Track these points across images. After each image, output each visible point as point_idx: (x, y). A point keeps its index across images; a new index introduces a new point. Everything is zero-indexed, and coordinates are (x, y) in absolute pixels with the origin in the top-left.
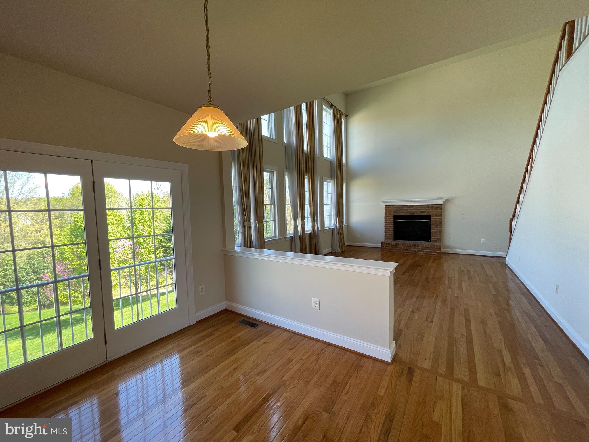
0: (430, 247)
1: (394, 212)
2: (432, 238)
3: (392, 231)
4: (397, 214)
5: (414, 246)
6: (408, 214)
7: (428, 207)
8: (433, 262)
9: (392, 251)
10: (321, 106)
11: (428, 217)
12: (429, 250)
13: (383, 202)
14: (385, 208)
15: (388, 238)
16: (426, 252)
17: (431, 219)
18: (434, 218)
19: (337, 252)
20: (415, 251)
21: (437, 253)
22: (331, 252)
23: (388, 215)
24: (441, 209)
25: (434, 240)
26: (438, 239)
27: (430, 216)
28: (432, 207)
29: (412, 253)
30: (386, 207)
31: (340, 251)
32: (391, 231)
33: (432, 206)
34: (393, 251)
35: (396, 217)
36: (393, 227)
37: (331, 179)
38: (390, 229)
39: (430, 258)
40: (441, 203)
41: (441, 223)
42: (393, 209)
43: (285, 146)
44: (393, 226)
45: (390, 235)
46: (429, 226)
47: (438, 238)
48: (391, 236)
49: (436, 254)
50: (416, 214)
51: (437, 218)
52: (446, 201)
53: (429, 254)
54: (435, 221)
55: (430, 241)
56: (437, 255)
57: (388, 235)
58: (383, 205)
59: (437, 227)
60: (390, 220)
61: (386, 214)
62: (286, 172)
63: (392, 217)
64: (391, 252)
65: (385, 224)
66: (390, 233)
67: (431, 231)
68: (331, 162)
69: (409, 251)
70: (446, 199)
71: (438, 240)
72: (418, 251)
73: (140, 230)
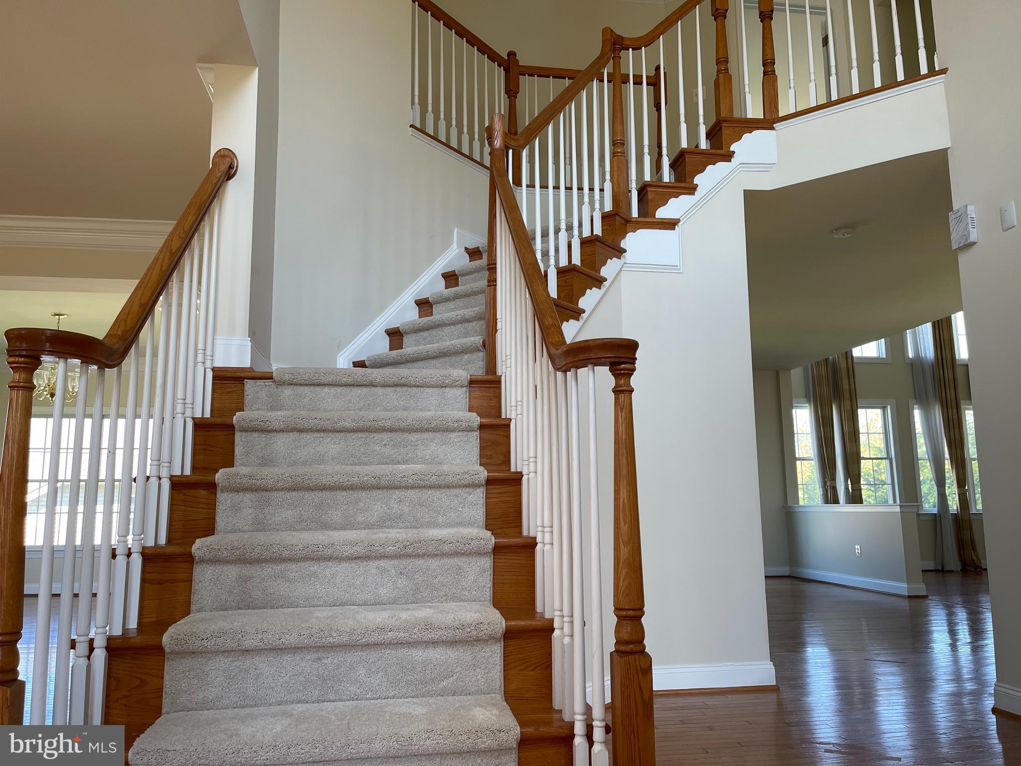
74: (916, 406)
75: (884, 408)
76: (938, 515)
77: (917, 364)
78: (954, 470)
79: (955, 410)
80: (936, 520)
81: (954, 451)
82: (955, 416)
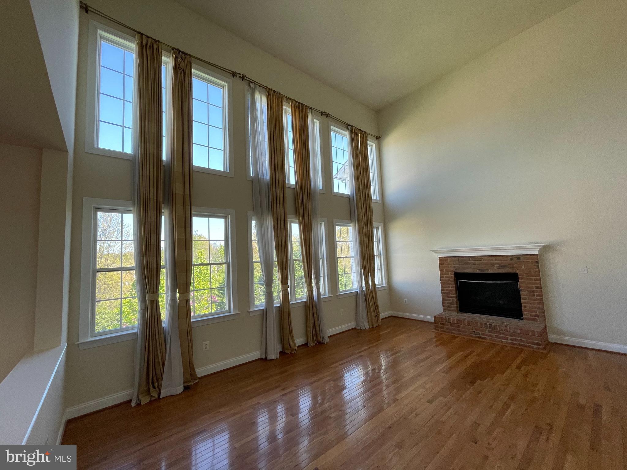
0: (519, 331)
1: (454, 267)
2: (526, 314)
3: (453, 297)
4: (459, 270)
5: (489, 327)
6: (477, 271)
7: (512, 259)
8: (519, 368)
9: (452, 333)
10: (328, 127)
11: (514, 277)
12: (519, 337)
13: (436, 252)
14: (440, 261)
15: (448, 308)
16: (512, 340)
17: (519, 281)
18: (523, 279)
19: (363, 328)
20: (492, 336)
21: (536, 344)
22: (355, 328)
23: (444, 272)
24: (537, 262)
25: (529, 316)
26: (537, 316)
27: (517, 274)
28: (519, 259)
29: (486, 339)
30: (441, 259)
31: (368, 327)
32: (451, 297)
33: (519, 257)
34: (454, 332)
35: (458, 276)
36: (454, 292)
37: (351, 223)
38: (449, 293)
39: (520, 353)
40: (536, 252)
41: (540, 288)
42: (452, 263)
43: (252, 181)
44: (454, 289)
45: (451, 304)
46: (518, 292)
47: (537, 313)
48: (452, 306)
49: (532, 347)
50: (490, 271)
51: (531, 279)
52: (546, 249)
53: (520, 345)
54: (528, 283)
55: (523, 319)
56: (536, 348)
57: (448, 303)
58: (436, 256)
59: (534, 295)
60: (448, 281)
61: (441, 270)
62: (253, 216)
63: (451, 274)
64: (450, 334)
65: (442, 287)
66: (450, 300)
67: (522, 301)
68: (349, 198)
69: (481, 336)
70: (543, 245)
71: (536, 318)
72: (496, 337)
73: (196, 284)
74: (253, 217)
75: (226, 218)
76: (265, 310)
77: (256, 181)
78: (280, 271)
79: (283, 222)
80: (263, 314)
81: (280, 254)
82: (283, 227)
